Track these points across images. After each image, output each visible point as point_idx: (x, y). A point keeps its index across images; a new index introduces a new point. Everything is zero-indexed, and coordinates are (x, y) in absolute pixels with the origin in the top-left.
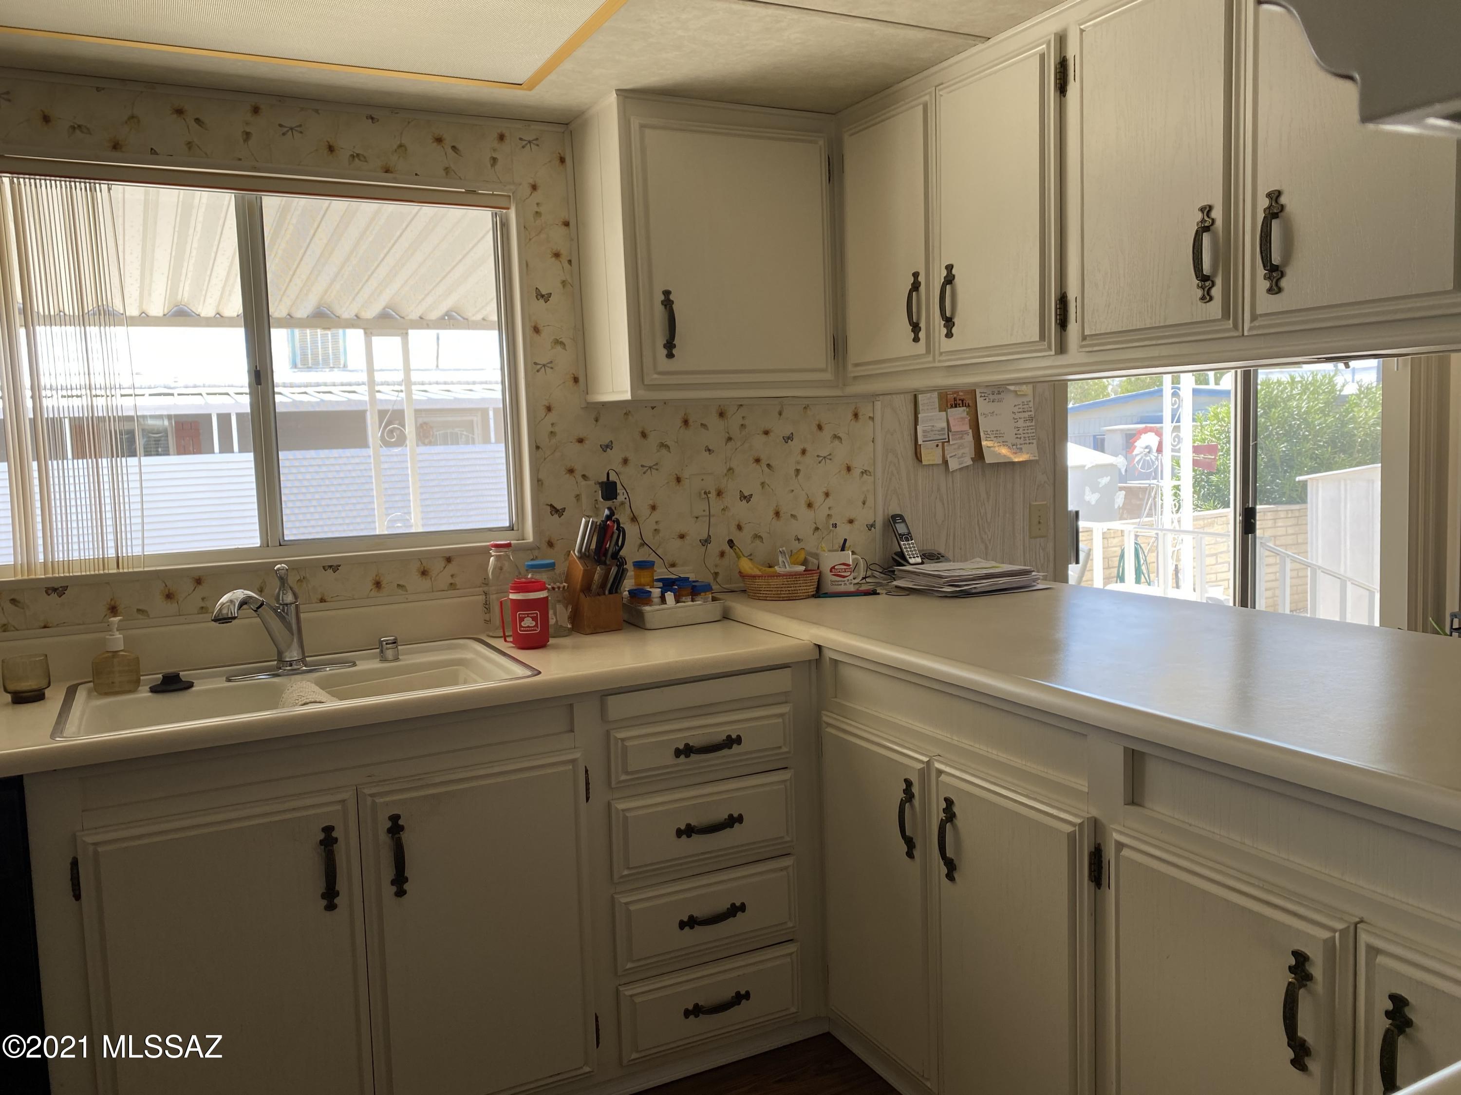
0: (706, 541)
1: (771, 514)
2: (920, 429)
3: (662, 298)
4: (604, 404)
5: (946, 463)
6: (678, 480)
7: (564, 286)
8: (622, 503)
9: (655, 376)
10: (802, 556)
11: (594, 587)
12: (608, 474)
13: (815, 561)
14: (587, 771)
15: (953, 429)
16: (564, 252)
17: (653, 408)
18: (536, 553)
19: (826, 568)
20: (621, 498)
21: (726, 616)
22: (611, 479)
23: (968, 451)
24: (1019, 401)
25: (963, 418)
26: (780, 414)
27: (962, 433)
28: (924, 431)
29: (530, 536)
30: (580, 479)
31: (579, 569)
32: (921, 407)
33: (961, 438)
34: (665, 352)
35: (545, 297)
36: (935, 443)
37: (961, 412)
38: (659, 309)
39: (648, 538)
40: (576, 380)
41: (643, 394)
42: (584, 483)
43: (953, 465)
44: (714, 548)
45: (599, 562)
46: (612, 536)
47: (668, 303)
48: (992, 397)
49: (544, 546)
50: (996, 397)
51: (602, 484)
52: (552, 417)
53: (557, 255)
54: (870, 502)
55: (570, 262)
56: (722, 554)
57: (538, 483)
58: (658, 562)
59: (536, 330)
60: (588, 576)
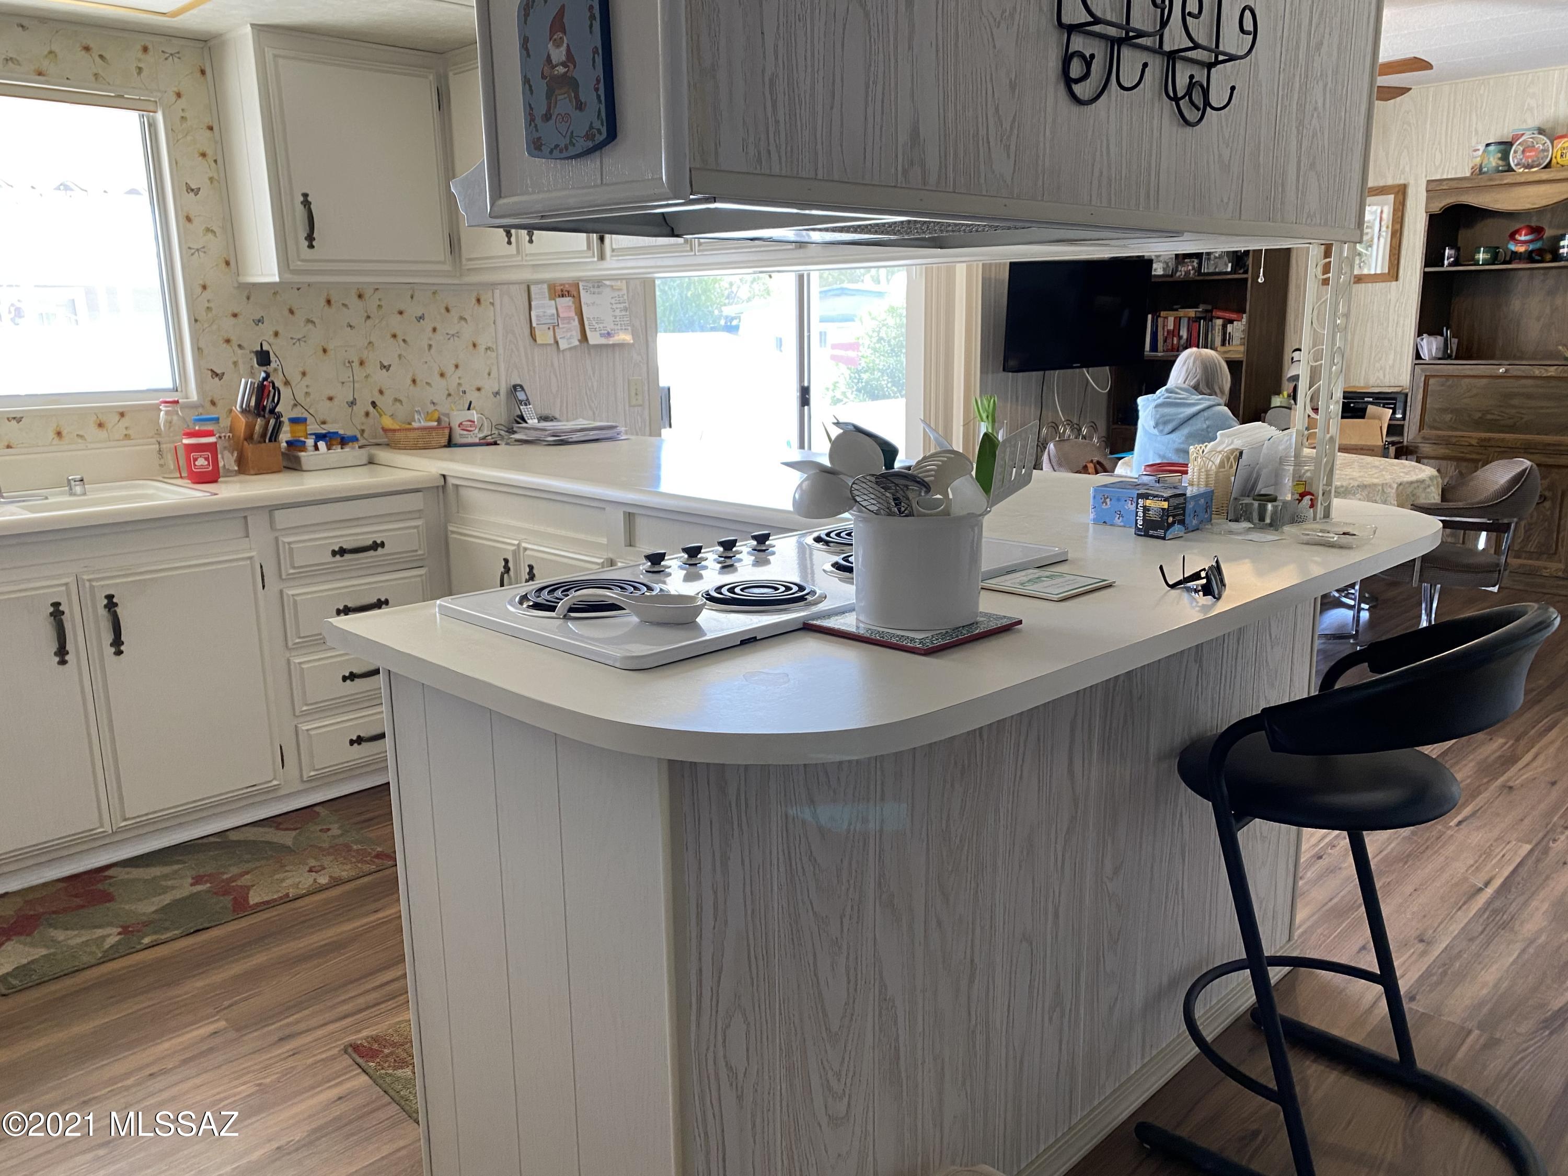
0: (352, 403)
1: (409, 382)
2: (533, 313)
3: (302, 199)
4: (254, 285)
5: (557, 343)
6: (325, 351)
7: (211, 182)
8: (276, 370)
9: (299, 263)
10: (436, 416)
11: (256, 436)
12: (261, 345)
13: (447, 419)
14: (261, 567)
15: (561, 315)
16: (210, 152)
17: (298, 289)
18: (200, 410)
19: (455, 425)
20: (273, 365)
21: (371, 462)
22: (264, 348)
23: (576, 334)
24: (616, 294)
25: (569, 307)
26: (412, 297)
27: (569, 319)
28: (537, 316)
29: (194, 397)
30: (236, 348)
31: (242, 421)
32: (533, 296)
33: (569, 323)
34: (307, 243)
35: (196, 192)
36: (547, 326)
37: (567, 301)
38: (300, 208)
39: (300, 398)
40: (228, 263)
41: (289, 277)
42: (240, 352)
43: (563, 345)
44: (360, 409)
45: (259, 415)
46: (268, 395)
47: (306, 203)
48: (592, 289)
49: (208, 404)
50: (596, 290)
51: (257, 353)
52: (207, 294)
53: (204, 155)
54: (494, 373)
55: (215, 161)
56: (367, 414)
57: (198, 351)
58: (310, 420)
59: (189, 219)
60: (250, 428)
